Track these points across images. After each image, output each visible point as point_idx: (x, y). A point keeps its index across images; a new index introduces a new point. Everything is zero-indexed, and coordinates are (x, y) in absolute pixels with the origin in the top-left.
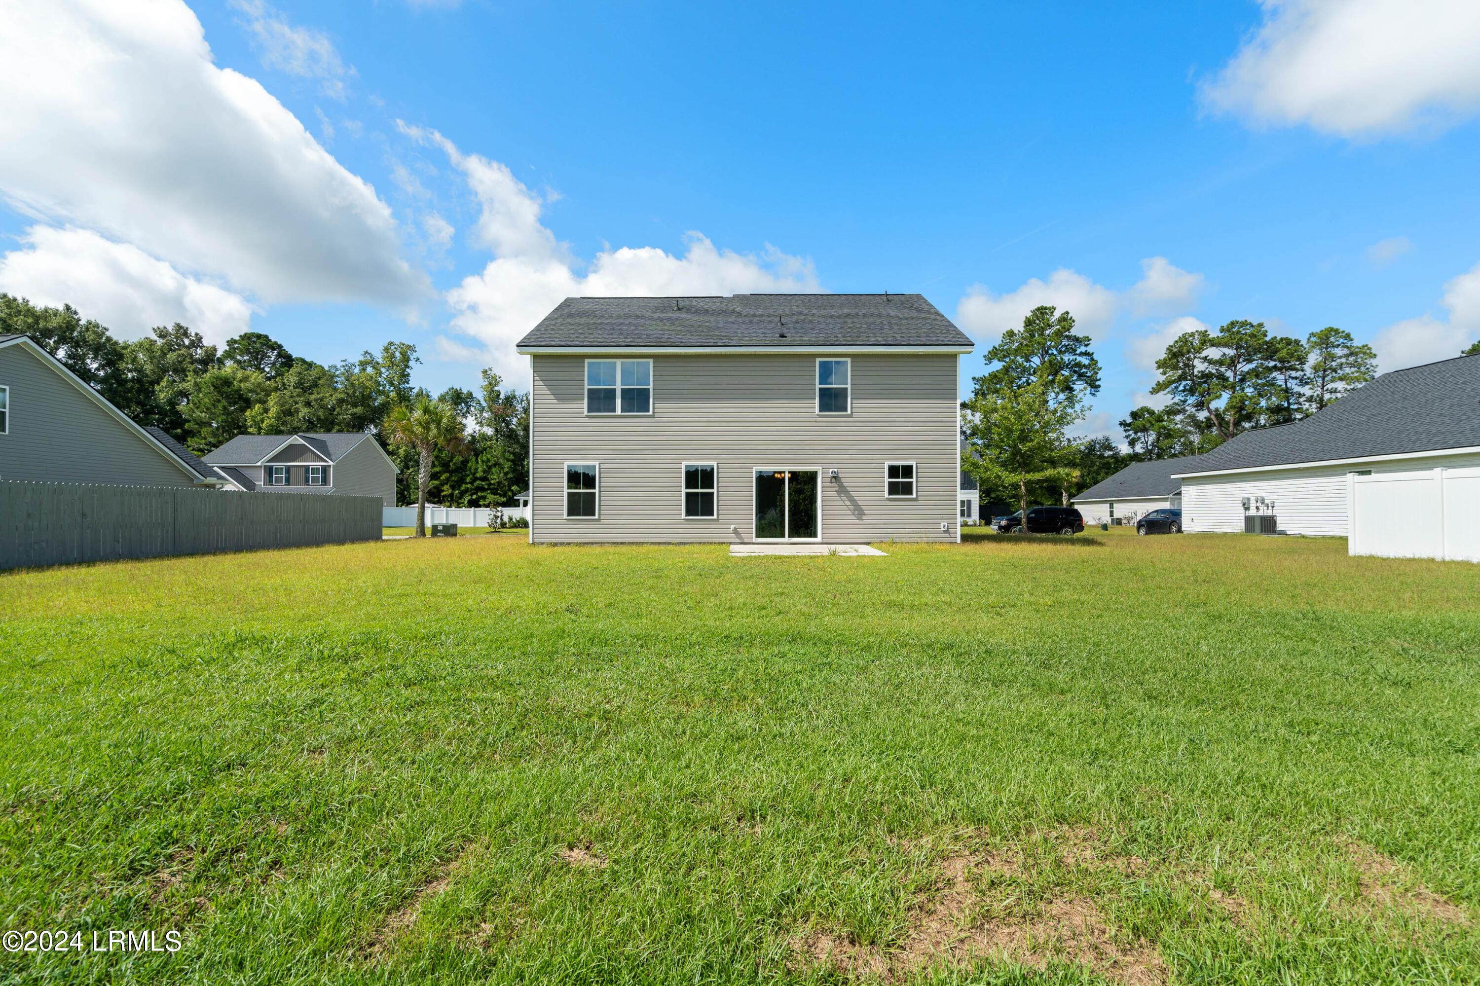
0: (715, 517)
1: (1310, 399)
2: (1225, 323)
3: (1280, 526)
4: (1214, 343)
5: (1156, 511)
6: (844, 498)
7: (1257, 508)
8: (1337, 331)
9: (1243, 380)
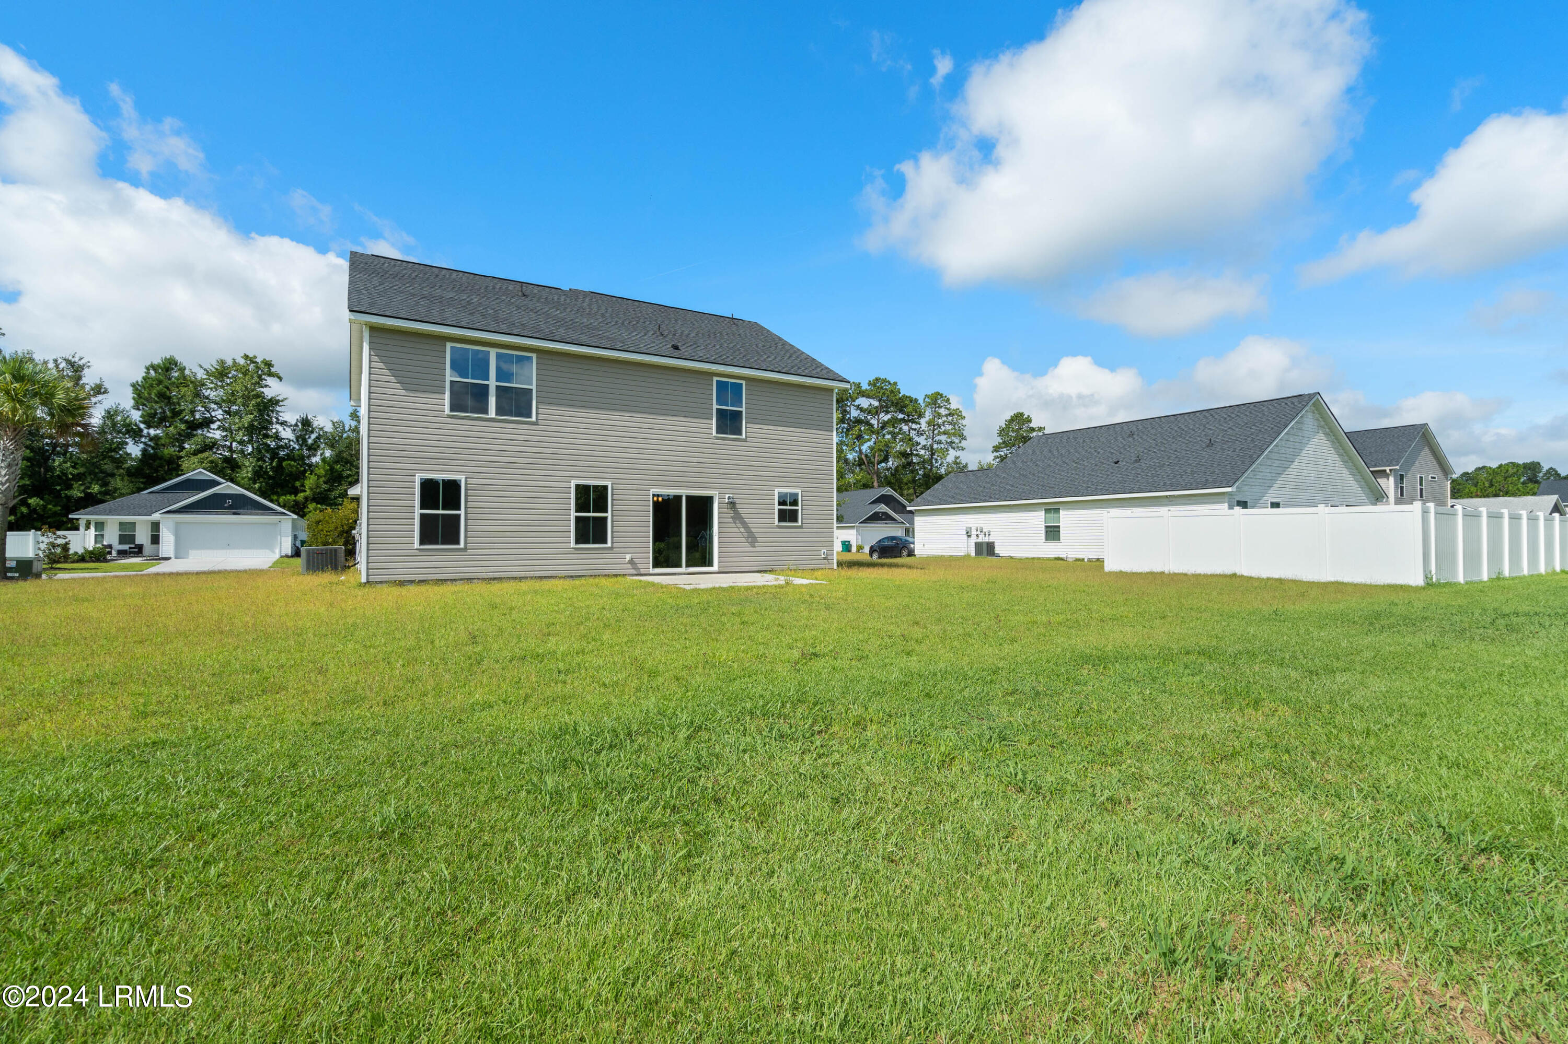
0: (609, 545)
1: (924, 447)
2: (872, 378)
3: (997, 551)
4: (864, 394)
5: (888, 538)
6: (739, 525)
7: (977, 536)
8: (941, 395)
9: (883, 428)
